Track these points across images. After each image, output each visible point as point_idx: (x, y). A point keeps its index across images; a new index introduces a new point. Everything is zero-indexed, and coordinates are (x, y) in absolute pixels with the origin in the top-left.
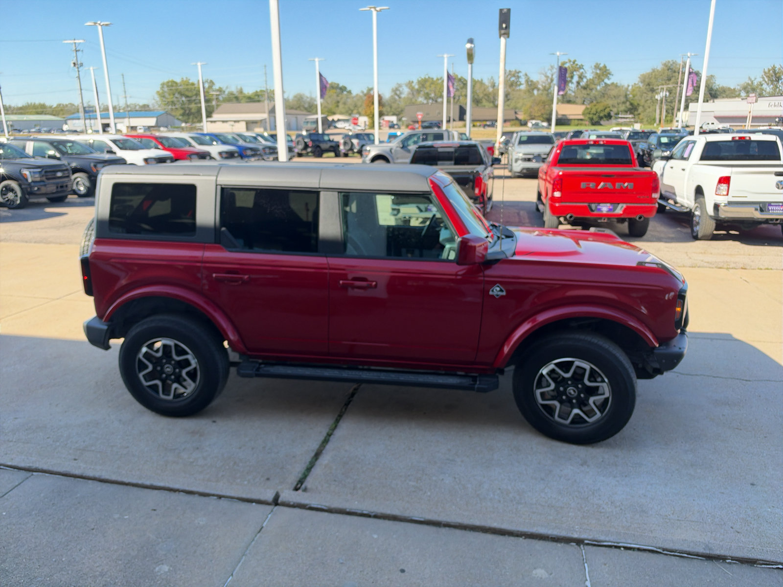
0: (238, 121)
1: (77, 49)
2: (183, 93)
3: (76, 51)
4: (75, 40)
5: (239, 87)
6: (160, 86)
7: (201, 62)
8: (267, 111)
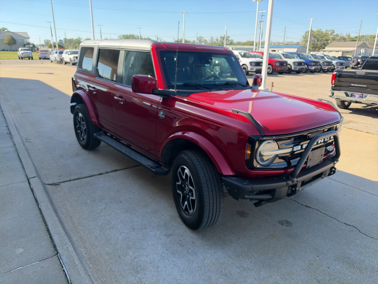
0: (338, 51)
1: (263, 15)
2: (315, 36)
3: (262, 16)
4: (262, 11)
5: (348, 34)
6: (305, 33)
7: (312, 18)
8: (356, 46)
